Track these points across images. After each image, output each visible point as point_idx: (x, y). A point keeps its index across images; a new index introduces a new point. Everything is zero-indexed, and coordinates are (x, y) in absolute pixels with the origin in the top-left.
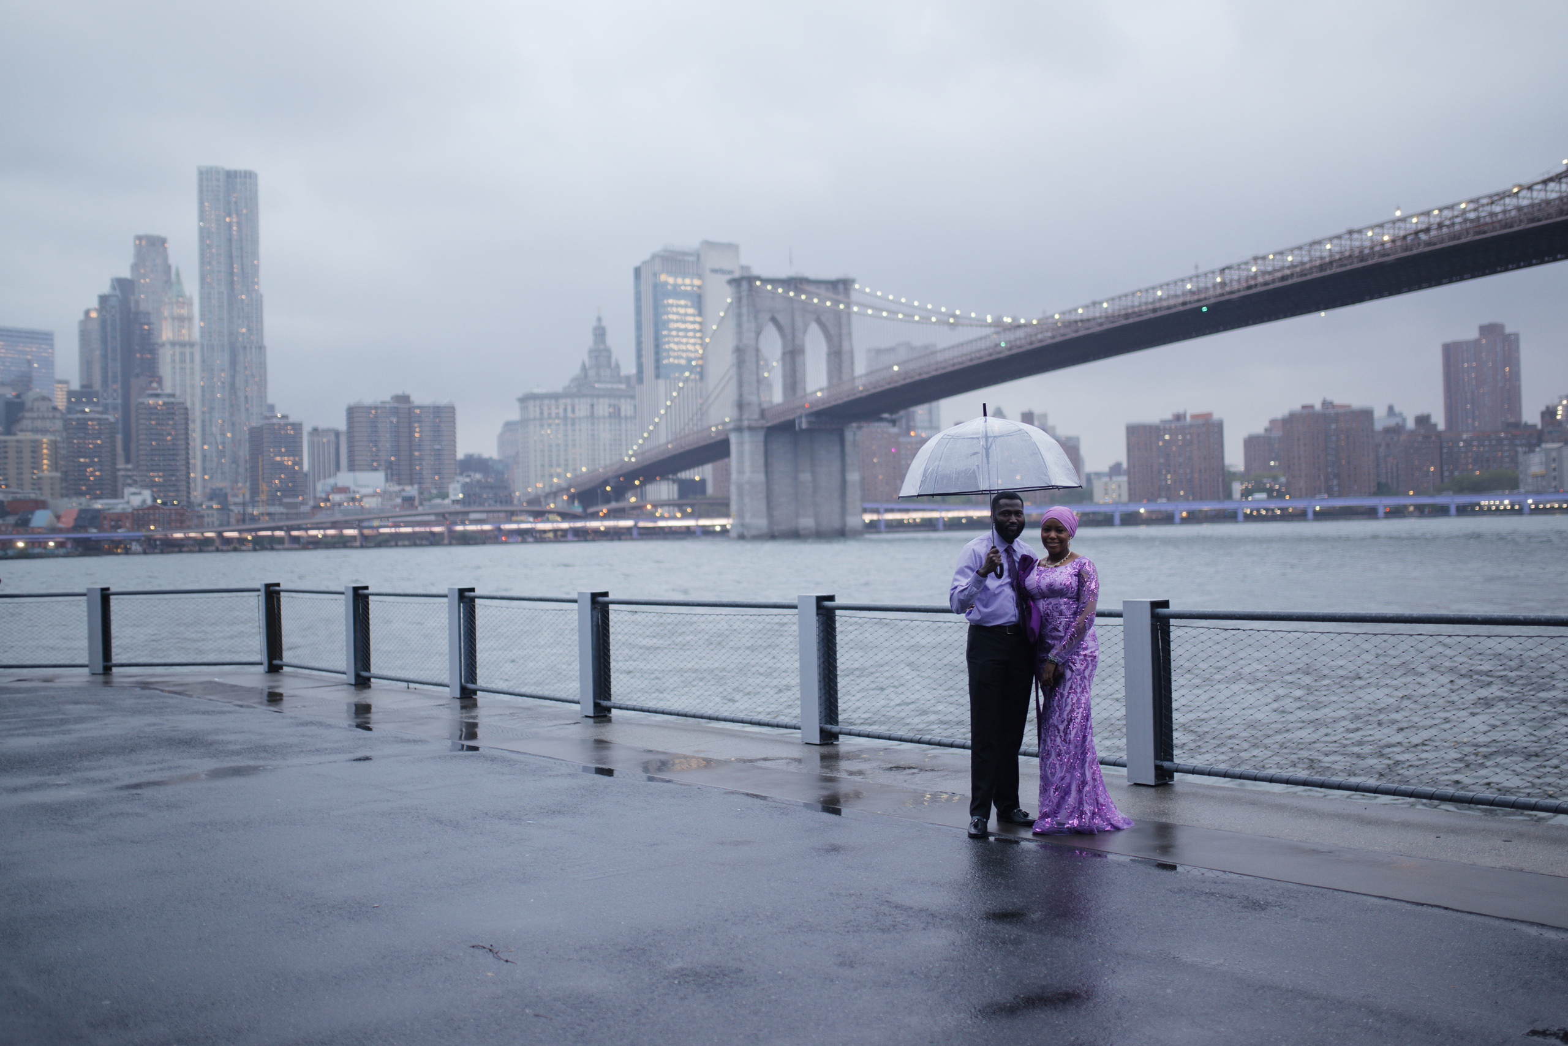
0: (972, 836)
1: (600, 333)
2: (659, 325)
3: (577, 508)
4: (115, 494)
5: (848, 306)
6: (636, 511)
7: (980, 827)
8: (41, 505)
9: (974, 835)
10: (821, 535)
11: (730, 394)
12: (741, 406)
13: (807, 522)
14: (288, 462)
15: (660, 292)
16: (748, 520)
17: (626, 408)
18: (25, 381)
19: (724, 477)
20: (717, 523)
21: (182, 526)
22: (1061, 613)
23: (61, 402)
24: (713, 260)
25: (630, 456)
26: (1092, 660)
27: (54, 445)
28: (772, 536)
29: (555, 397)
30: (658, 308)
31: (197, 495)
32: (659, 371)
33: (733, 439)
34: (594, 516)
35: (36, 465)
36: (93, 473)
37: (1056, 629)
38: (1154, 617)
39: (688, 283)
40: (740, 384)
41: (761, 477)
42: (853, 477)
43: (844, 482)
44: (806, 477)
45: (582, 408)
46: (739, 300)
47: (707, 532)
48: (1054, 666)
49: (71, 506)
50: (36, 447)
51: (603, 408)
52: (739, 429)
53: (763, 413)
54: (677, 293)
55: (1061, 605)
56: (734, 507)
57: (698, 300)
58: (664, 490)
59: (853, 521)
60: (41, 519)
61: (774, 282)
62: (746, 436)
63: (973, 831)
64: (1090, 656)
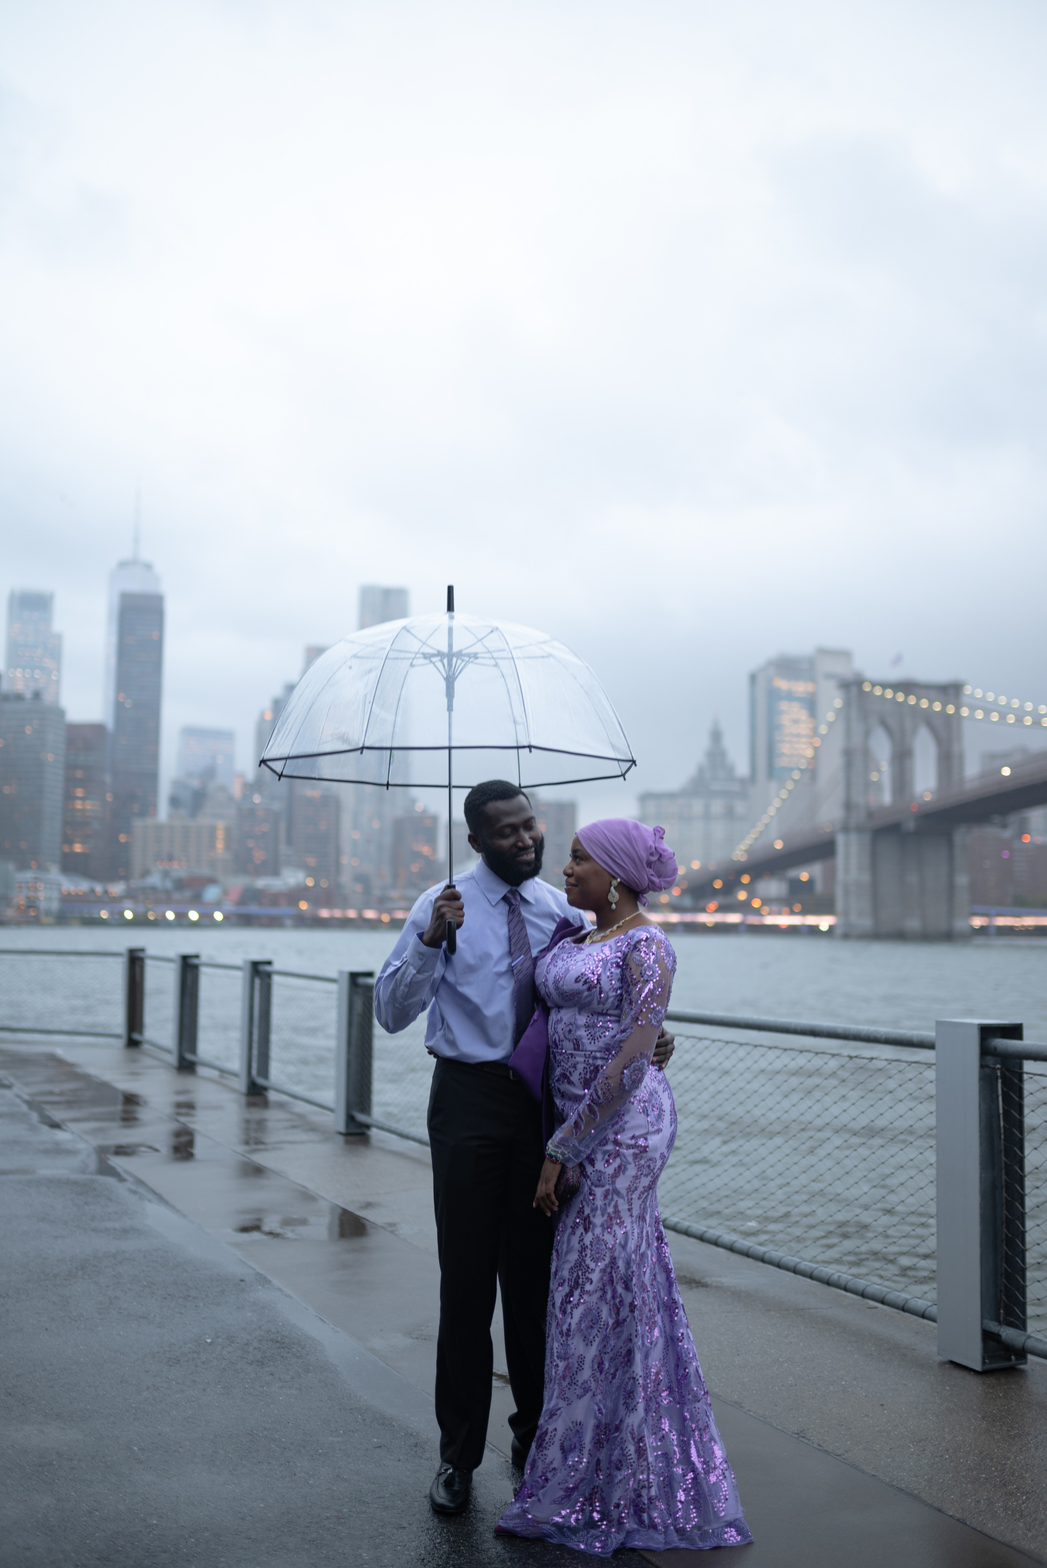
0: (438, 1510)
1: (716, 736)
2: (773, 727)
3: (688, 902)
4: (276, 873)
5: (958, 709)
6: (744, 907)
7: (456, 1488)
8: (212, 881)
9: (441, 1506)
10: (927, 937)
11: (839, 795)
12: (848, 806)
13: (913, 924)
14: (425, 850)
15: (774, 696)
16: (854, 918)
17: (740, 807)
18: (210, 773)
19: (830, 876)
20: (824, 922)
21: (329, 903)
22: (577, 1045)
23: (236, 790)
24: (828, 666)
25: (739, 854)
26: (635, 1156)
27: (228, 830)
28: (877, 935)
29: (672, 796)
30: (772, 713)
31: (346, 878)
32: (771, 772)
33: (840, 840)
34: (703, 910)
35: (212, 846)
36: (259, 855)
37: (565, 1077)
38: (985, 1051)
39: (801, 688)
40: (848, 785)
41: (866, 878)
42: (962, 880)
43: (951, 887)
44: (912, 878)
45: (698, 806)
46: (847, 704)
47: (813, 931)
48: (558, 1167)
49: (238, 883)
50: (213, 831)
51: (717, 806)
52: (846, 829)
53: (870, 814)
54: (790, 697)
55: (578, 1027)
56: (840, 905)
57: (811, 704)
58: (773, 887)
59: (960, 925)
60: (211, 893)
61: (884, 686)
62: (853, 838)
63: (442, 1497)
64: (629, 1147)
